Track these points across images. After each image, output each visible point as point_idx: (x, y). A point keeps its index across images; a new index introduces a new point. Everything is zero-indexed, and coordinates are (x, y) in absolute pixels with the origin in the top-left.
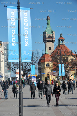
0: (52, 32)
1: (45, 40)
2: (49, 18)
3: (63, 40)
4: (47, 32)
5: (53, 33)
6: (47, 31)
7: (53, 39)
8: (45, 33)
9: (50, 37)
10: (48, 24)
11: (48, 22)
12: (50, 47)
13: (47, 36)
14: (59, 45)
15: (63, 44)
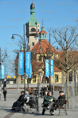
0: (36, 24)
1: (27, 33)
2: (33, 6)
4: (30, 24)
5: (38, 24)
6: (30, 22)
7: (37, 32)
8: (27, 25)
9: (33, 30)
10: (31, 13)
11: (33, 11)
12: (34, 43)
13: (30, 29)
14: (40, 40)
15: (45, 40)
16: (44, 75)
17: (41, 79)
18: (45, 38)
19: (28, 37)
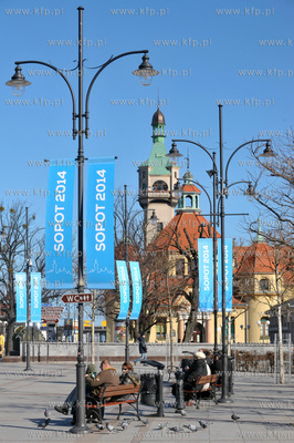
0: (169, 168)
1: (143, 195)
2: (160, 118)
3: (194, 196)
4: (149, 170)
5: (173, 170)
7: (170, 192)
8: (143, 172)
9: (160, 186)
10: (155, 137)
11: (158, 131)
12: (161, 224)
13: (150, 183)
14: (179, 213)
15: (194, 211)
16: (191, 314)
17: (183, 328)
18: (194, 208)
19: (144, 206)
